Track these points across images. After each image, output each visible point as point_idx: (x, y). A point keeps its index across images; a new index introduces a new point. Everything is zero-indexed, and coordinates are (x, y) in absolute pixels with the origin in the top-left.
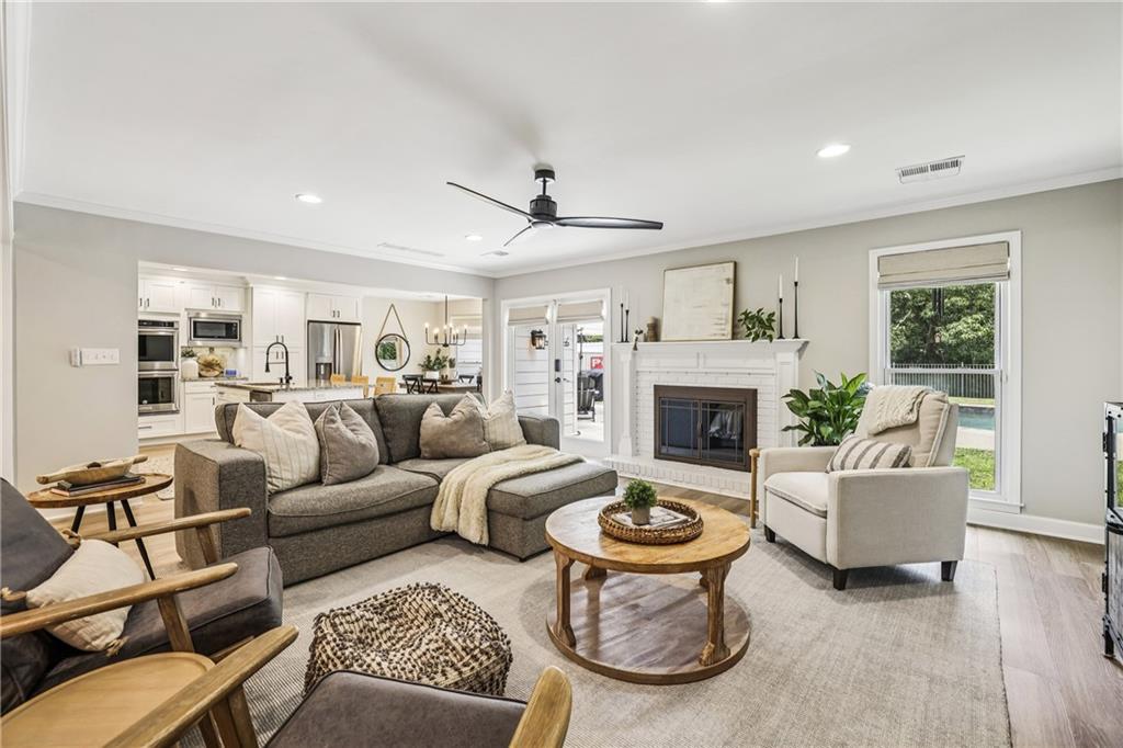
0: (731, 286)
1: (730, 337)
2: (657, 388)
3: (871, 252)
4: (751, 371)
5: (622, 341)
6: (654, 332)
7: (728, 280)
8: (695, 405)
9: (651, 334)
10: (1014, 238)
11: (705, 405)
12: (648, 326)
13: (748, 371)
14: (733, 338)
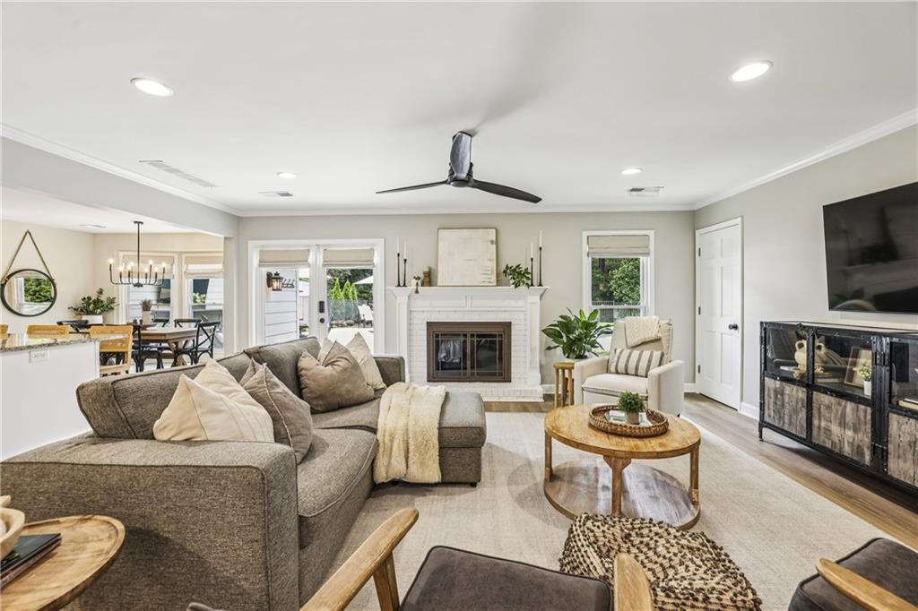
0: (494, 246)
1: (495, 284)
2: (429, 324)
3: (584, 233)
4: (507, 309)
5: (399, 285)
6: (429, 279)
7: (492, 242)
8: (465, 336)
9: (427, 279)
10: (651, 233)
11: (472, 336)
12: (424, 273)
13: (504, 309)
14: (497, 285)
